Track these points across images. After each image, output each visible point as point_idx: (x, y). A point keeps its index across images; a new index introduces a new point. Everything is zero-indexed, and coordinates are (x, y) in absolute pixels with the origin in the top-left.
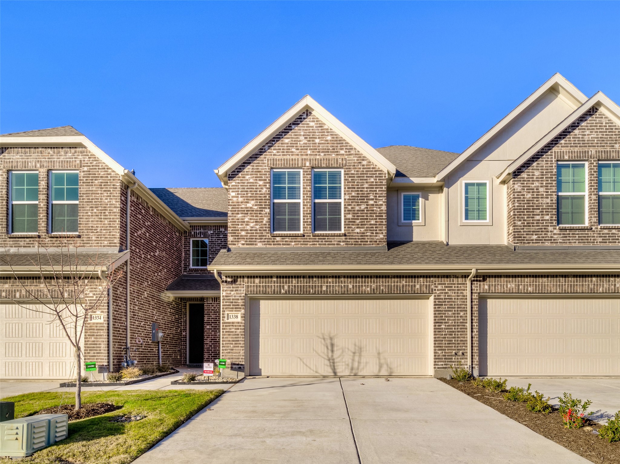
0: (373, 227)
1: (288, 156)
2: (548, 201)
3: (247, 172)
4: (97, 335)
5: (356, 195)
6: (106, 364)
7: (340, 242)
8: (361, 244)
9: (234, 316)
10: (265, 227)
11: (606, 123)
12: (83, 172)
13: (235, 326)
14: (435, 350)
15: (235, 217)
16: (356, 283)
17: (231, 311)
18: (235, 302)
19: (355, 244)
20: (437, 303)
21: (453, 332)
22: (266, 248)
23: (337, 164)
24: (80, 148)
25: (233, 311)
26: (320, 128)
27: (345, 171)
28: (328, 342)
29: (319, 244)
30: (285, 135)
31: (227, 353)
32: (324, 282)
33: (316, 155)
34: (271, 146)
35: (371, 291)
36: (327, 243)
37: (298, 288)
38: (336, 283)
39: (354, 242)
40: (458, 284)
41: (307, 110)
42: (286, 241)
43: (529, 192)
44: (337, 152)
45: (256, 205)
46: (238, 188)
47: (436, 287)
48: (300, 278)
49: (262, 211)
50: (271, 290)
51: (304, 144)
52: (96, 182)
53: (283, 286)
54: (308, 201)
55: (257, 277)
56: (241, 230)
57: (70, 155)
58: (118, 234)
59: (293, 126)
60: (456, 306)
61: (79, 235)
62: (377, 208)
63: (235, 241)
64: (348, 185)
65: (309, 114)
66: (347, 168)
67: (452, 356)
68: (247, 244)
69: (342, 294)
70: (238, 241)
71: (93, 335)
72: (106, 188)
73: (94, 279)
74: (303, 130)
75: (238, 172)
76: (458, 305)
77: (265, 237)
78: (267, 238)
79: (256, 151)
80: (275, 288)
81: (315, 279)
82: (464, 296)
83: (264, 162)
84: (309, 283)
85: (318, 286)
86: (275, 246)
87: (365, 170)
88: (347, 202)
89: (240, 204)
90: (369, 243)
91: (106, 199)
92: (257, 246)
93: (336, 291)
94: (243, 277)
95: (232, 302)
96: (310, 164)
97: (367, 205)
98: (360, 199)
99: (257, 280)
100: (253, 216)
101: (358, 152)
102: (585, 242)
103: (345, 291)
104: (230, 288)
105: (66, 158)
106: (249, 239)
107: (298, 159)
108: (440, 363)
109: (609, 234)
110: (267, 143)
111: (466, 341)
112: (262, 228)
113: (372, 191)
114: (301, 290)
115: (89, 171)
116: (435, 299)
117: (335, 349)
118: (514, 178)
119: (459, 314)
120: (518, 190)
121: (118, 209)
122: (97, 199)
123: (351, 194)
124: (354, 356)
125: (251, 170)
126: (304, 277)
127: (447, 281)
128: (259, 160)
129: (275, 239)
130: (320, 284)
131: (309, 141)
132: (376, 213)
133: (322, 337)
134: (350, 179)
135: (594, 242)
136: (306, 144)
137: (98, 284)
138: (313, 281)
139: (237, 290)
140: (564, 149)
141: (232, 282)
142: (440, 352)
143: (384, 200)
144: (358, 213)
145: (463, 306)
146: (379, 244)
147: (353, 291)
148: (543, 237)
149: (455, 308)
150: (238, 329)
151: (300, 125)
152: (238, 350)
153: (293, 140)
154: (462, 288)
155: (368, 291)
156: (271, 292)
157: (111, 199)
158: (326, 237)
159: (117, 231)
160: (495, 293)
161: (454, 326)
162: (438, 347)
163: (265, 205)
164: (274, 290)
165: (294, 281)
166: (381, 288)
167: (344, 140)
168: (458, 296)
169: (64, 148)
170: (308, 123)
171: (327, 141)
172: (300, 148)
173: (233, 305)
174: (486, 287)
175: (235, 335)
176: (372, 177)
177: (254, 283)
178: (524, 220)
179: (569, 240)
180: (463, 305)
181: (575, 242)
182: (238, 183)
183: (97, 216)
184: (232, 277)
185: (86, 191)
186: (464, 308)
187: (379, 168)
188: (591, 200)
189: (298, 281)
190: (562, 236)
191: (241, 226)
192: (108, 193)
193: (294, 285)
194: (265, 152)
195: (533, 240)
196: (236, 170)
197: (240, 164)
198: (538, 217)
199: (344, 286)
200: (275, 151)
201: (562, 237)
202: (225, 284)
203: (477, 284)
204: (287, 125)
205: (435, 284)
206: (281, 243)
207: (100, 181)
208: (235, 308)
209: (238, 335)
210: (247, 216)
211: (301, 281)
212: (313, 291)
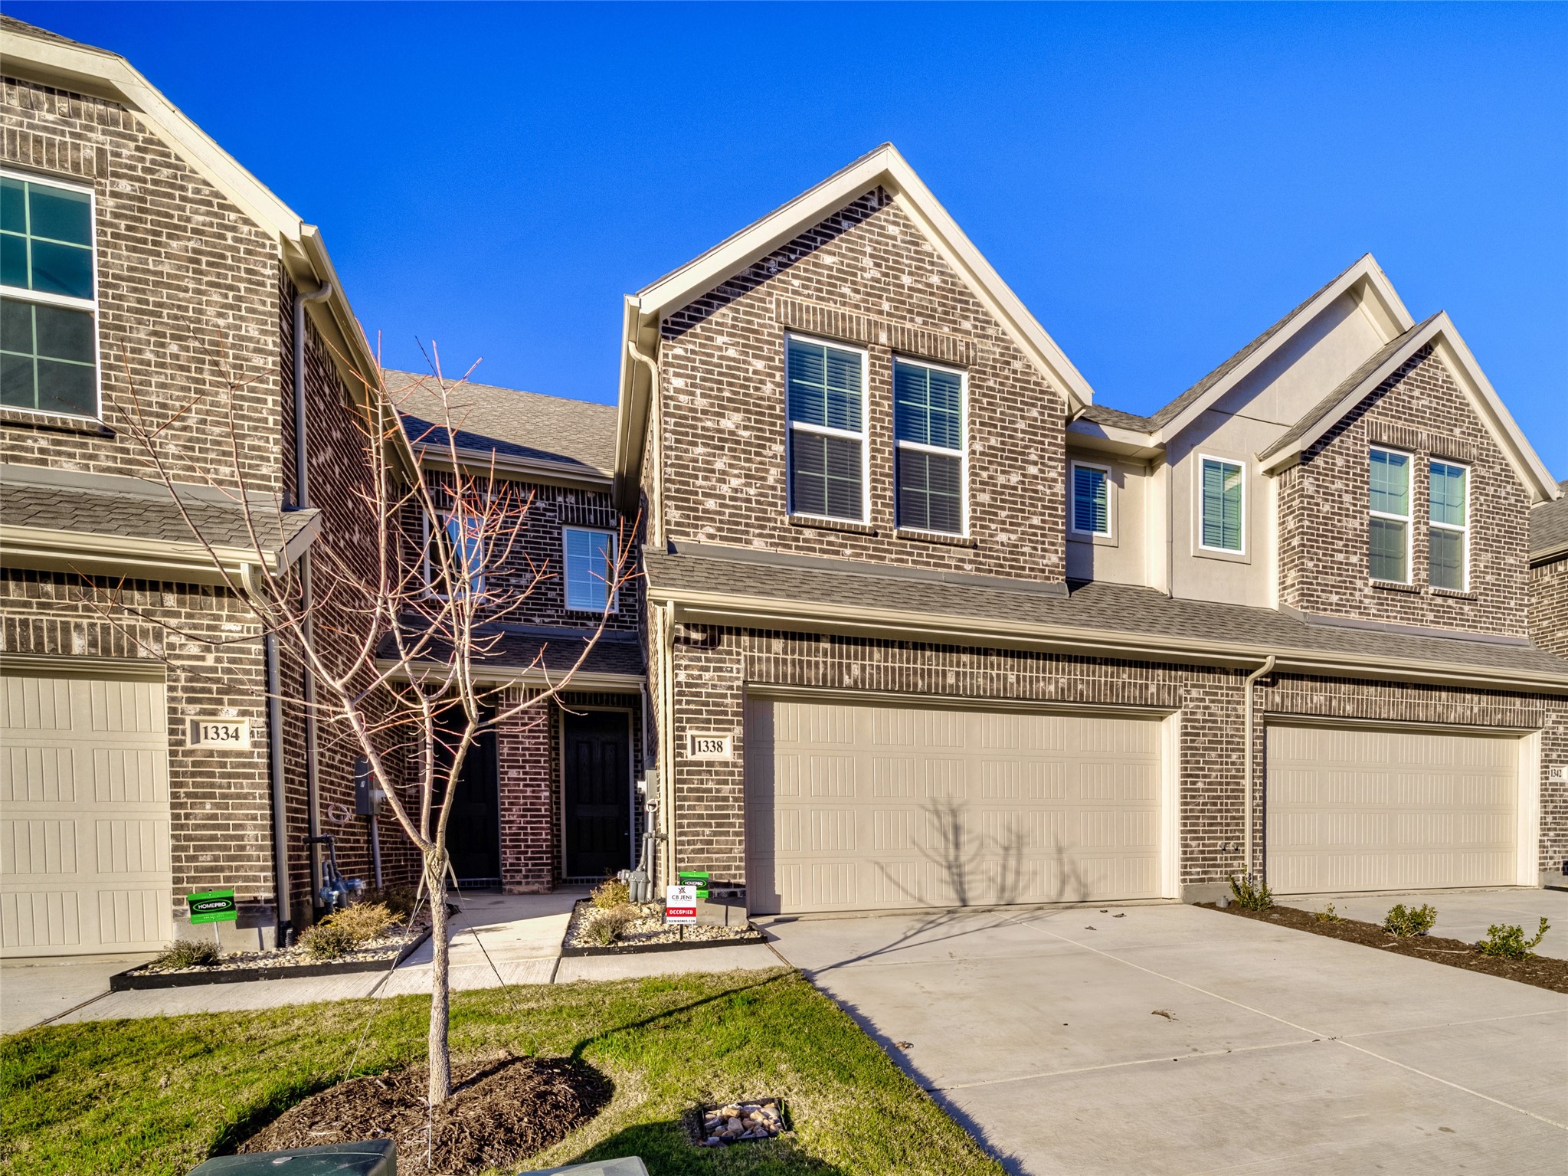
0: (1035, 535)
1: (832, 304)
2: (1356, 523)
3: (717, 323)
4: (224, 796)
5: (999, 446)
6: (271, 895)
7: (962, 560)
8: (1009, 574)
9: (710, 745)
10: (774, 496)
11: (1443, 381)
12: (115, 195)
13: (717, 773)
14: (1185, 839)
15: (686, 451)
16: (1025, 670)
17: (703, 729)
18: (715, 704)
19: (997, 572)
20: (1189, 730)
21: (1219, 797)
22: (776, 554)
23: (955, 354)
24: (95, 101)
25: (708, 729)
26: (913, 248)
27: (973, 378)
28: (948, 820)
29: (914, 562)
30: (823, 243)
31: (694, 851)
32: (951, 661)
33: (904, 318)
34: (787, 266)
35: (1057, 692)
36: (932, 561)
37: (886, 675)
38: (979, 668)
39: (996, 565)
40: (1228, 688)
41: (880, 189)
42: (829, 543)
43: (1327, 500)
44: (955, 322)
45: (746, 428)
46: (693, 369)
47: (1188, 692)
48: (893, 647)
49: (763, 447)
50: (817, 674)
51: (873, 279)
52: (174, 244)
53: (849, 666)
54: (886, 439)
55: (777, 635)
56: (705, 494)
57: (50, 117)
58: (277, 449)
59: (845, 224)
60: (1224, 739)
61: (105, 429)
62: (1044, 486)
63: (688, 525)
64: (980, 416)
65: (885, 201)
66: (978, 372)
67: (1216, 852)
68: (722, 538)
69: (991, 697)
70: (696, 527)
71: (212, 796)
72: (218, 275)
73: (205, 593)
74: (871, 240)
75: (691, 318)
76: (1227, 735)
77: (772, 524)
78: (779, 528)
79: (745, 270)
80: (826, 669)
81: (928, 653)
82: (1238, 717)
83: (768, 306)
84: (915, 662)
85: (937, 672)
86: (802, 553)
87: (1018, 384)
88: (978, 460)
89: (699, 415)
90: (1027, 572)
91: (220, 315)
92: (751, 548)
93: (978, 687)
94: (738, 632)
95: (707, 704)
96: (889, 339)
97: (1024, 476)
98: (1007, 458)
99: (777, 645)
100: (739, 459)
101: (1004, 333)
102: (1409, 619)
103: (998, 690)
104: (699, 659)
105: (31, 126)
106: (729, 523)
107: (858, 319)
108: (1194, 870)
109: (1443, 606)
110: (775, 254)
111: (1243, 818)
112: (765, 495)
113: (1035, 442)
114: (894, 681)
115: (143, 200)
116: (1184, 720)
117: (964, 838)
118: (1303, 464)
119: (1228, 756)
120: (1310, 493)
121: (270, 359)
122: (179, 307)
123: (987, 440)
124: (1006, 858)
125: (730, 322)
126: (901, 646)
127: (1208, 680)
128: (751, 298)
129: (801, 533)
130: (940, 668)
131: (886, 275)
132: (1043, 500)
133: (931, 808)
134: (985, 400)
135: (1422, 621)
136: (878, 281)
137: (225, 613)
138: (923, 656)
139: (720, 669)
140: (1382, 420)
141: (704, 642)
142: (1194, 843)
143: (1059, 470)
144: (1003, 493)
145: (1237, 739)
146: (1048, 578)
147: (1018, 690)
148: (1348, 600)
149: (1221, 742)
150: (726, 782)
151: (863, 225)
152: (727, 842)
153: (846, 261)
154: (1236, 698)
155: (1050, 692)
156: (817, 680)
157: (241, 318)
158: (931, 546)
159: (271, 437)
160: (1292, 713)
161: (1221, 784)
162: (1190, 832)
163: (771, 432)
164: (825, 675)
165: (877, 653)
166: (1079, 687)
167: (972, 296)
168: (1228, 716)
169: (20, 83)
170: (883, 223)
171: (930, 286)
172: (862, 289)
173: (709, 712)
174: (1278, 699)
175: (717, 799)
176: (1033, 405)
177: (769, 651)
178: (1319, 560)
179: (1387, 611)
180: (1236, 736)
181: (1396, 618)
182: (693, 352)
183: (182, 368)
184: (704, 629)
185: (131, 269)
186: (1238, 744)
187: (1049, 387)
188: (1419, 534)
189: (886, 655)
190: (1376, 601)
191: (704, 483)
192: (226, 296)
193: (875, 663)
194: (769, 277)
195: (1331, 604)
196: (687, 313)
197: (698, 297)
198: (1340, 557)
199: (998, 675)
200: (796, 282)
201: (1377, 604)
202: (684, 648)
203: (1262, 690)
204: (830, 216)
205: (1186, 685)
206: (817, 546)
207: (191, 244)
208: (717, 722)
209: (726, 799)
210: (721, 456)
211: (894, 656)
212: (923, 685)
